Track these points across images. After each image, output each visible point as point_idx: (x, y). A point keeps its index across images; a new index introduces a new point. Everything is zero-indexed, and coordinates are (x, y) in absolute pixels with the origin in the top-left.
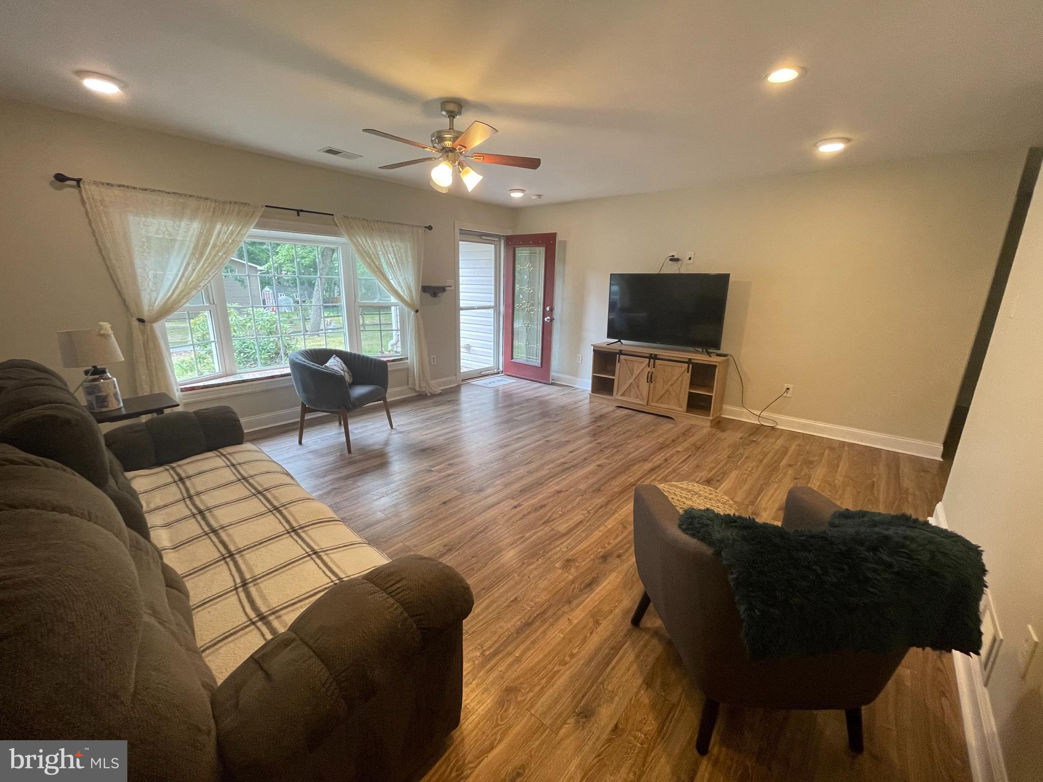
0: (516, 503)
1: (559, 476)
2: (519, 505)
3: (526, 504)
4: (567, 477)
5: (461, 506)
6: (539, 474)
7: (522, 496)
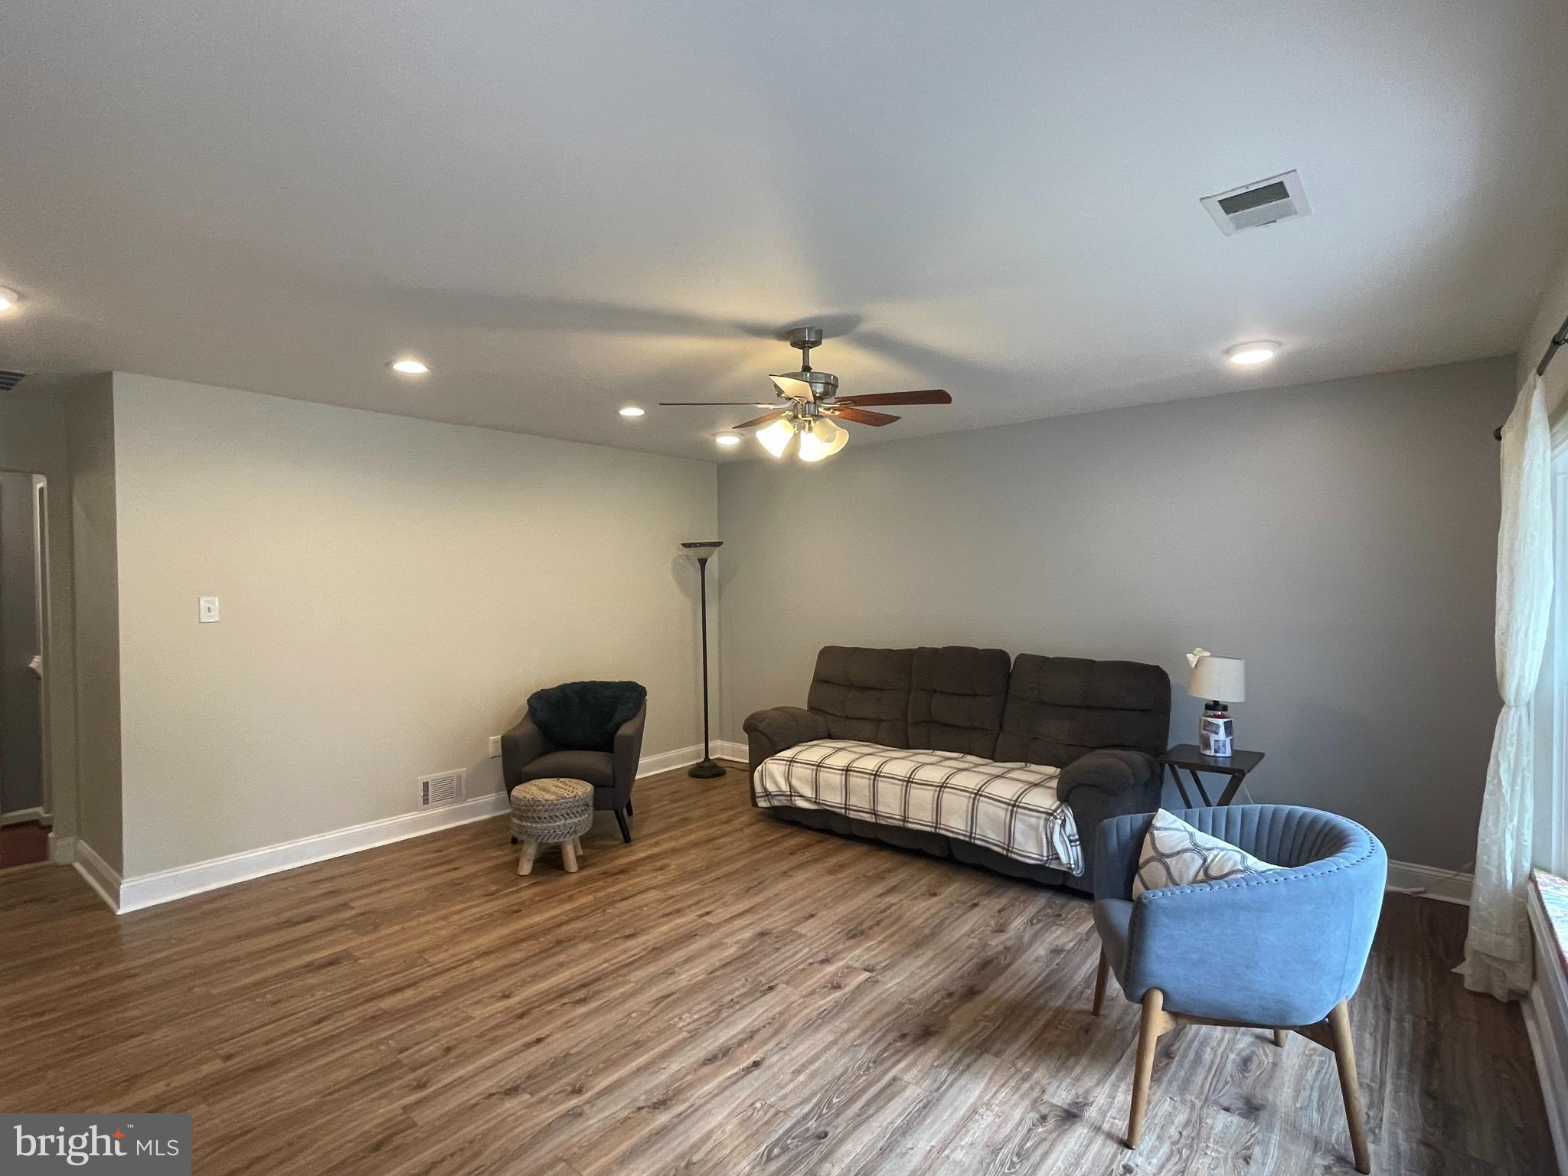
0: (706, 918)
1: (614, 967)
2: (701, 916)
3: (691, 916)
4: (601, 965)
5: (786, 913)
6: (652, 969)
7: (695, 928)
